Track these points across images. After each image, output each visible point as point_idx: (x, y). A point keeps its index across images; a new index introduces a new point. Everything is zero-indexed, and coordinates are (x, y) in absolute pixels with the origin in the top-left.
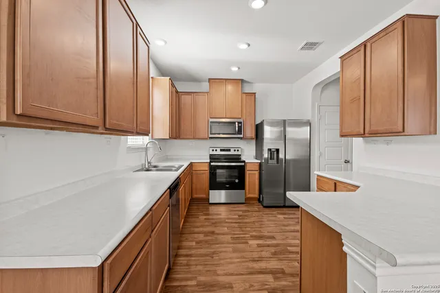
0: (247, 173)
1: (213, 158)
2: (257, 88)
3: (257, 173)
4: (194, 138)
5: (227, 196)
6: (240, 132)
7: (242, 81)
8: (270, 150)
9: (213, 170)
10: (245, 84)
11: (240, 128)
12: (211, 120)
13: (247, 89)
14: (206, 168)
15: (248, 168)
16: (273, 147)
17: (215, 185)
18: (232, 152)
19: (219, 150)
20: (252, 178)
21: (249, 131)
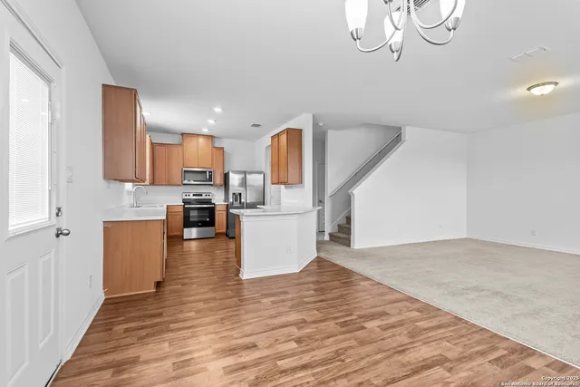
0: (217, 213)
1: (186, 202)
2: (225, 144)
3: (225, 213)
4: (168, 185)
5: (198, 232)
6: (210, 179)
7: (212, 137)
8: (234, 194)
9: (186, 211)
10: (216, 140)
11: (210, 176)
12: (184, 169)
13: (217, 145)
14: (181, 209)
15: (217, 208)
16: (237, 192)
17: (188, 223)
18: (204, 197)
19: (191, 195)
20: (220, 217)
21: (218, 179)
